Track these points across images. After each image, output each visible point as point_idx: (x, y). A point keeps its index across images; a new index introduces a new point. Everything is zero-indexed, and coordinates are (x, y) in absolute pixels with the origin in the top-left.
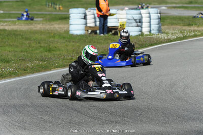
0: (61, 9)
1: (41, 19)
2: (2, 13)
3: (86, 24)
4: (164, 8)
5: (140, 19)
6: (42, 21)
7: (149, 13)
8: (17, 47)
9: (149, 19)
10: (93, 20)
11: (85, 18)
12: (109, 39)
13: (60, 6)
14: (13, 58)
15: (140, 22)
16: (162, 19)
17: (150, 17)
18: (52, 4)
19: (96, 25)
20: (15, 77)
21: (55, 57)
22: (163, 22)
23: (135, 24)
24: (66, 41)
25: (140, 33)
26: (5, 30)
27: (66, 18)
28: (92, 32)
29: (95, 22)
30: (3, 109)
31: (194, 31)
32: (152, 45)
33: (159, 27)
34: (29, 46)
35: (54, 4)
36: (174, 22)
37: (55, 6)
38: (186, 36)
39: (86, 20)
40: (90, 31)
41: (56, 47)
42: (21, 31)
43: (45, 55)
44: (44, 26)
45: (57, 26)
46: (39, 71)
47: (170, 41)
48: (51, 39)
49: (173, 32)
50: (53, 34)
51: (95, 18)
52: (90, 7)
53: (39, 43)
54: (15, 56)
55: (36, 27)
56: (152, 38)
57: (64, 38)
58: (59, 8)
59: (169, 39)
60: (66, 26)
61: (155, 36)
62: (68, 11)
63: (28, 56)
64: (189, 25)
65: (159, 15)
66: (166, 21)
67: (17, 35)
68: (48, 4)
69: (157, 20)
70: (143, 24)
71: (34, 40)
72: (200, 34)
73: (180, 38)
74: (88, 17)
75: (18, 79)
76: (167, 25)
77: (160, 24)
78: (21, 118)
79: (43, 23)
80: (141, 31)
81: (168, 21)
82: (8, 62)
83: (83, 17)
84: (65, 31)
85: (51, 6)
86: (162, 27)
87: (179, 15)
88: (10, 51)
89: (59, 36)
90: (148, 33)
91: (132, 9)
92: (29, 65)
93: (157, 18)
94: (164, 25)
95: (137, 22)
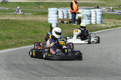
0: (43, 8)
1: (31, 14)
2: (7, 10)
3: (58, 17)
4: (104, 9)
5: (90, 15)
6: (32, 15)
7: (96, 12)
8: (17, 30)
9: (95, 15)
10: (62, 15)
11: (57, 13)
12: (71, 26)
13: (43, 6)
14: (14, 36)
15: (90, 17)
16: (103, 15)
17: (96, 14)
18: (37, 5)
19: (64, 18)
20: (15, 48)
21: (39, 36)
23: (87, 18)
24: (46, 27)
25: (90, 23)
26: (9, 20)
27: (46, 14)
28: (61, 22)
29: (63, 16)
30: (8, 67)
32: (97, 30)
33: (102, 20)
34: (24, 30)
35: (39, 5)
36: (110, 17)
37: (39, 6)
38: (117, 26)
39: (58, 15)
40: (60, 21)
41: (40, 30)
42: (19, 20)
43: (33, 35)
44: (33, 18)
45: (40, 18)
46: (29, 45)
47: (107, 28)
48: (37, 26)
49: (109, 23)
50: (38, 23)
51: (63, 14)
52: (61, 7)
53: (30, 28)
54: (15, 35)
55: (28, 18)
56: (97, 26)
57: (45, 25)
58: (42, 7)
60: (46, 18)
61: (99, 25)
62: (47, 9)
63: (23, 35)
65: (102, 13)
66: (105, 16)
67: (17, 23)
68: (35, 5)
69: (100, 16)
70: (92, 18)
71: (27, 26)
73: (113, 26)
74: (59, 13)
75: (17, 49)
76: (106, 19)
77: (102, 18)
78: (19, 72)
79: (32, 16)
80: (90, 22)
81: (107, 16)
82: (11, 38)
83: (56, 13)
84: (45, 21)
85: (37, 6)
88: (12, 32)
89: (42, 24)
90: (95, 23)
91: (86, 9)
92: (24, 40)
93: (100, 14)
94: (104, 19)
95: (88, 17)
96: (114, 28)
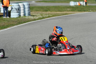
4: (34, 2)
5: (18, 8)
7: (24, 5)
12: (2, 20)
15: (18, 10)
22: (32, 9)
23: (16, 11)
25: (18, 16)
31: (48, 14)
32: (25, 22)
36: (38, 9)
38: (44, 17)
47: (35, 20)
49: (37, 15)
56: (25, 18)
59: (34, 19)
61: (27, 18)
64: (46, 11)
65: (29, 6)
69: (28, 9)
72: (52, 15)
76: (34, 11)
77: (30, 11)
81: (35, 9)
86: (31, 13)
87: (42, 5)
90: (23, 16)
91: (14, 3)
94: (32, 12)
95: (17, 10)
96: (41, 19)
